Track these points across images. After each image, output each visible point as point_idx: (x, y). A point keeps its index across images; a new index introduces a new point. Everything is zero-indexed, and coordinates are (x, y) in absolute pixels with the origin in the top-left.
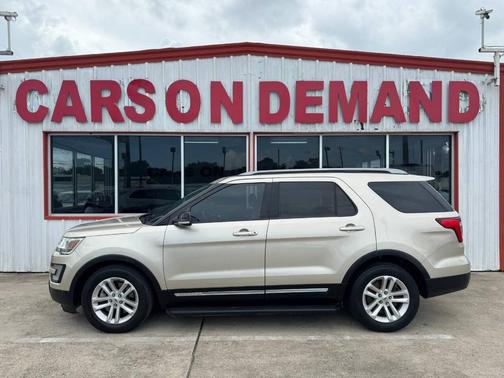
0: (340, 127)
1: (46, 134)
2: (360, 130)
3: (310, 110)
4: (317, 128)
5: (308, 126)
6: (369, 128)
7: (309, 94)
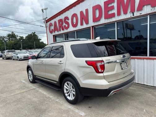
0: (123, 17)
1: (54, 36)
2: (132, 16)
3: (110, 13)
4: (113, 20)
5: (110, 19)
6: (137, 14)
7: (110, 6)
